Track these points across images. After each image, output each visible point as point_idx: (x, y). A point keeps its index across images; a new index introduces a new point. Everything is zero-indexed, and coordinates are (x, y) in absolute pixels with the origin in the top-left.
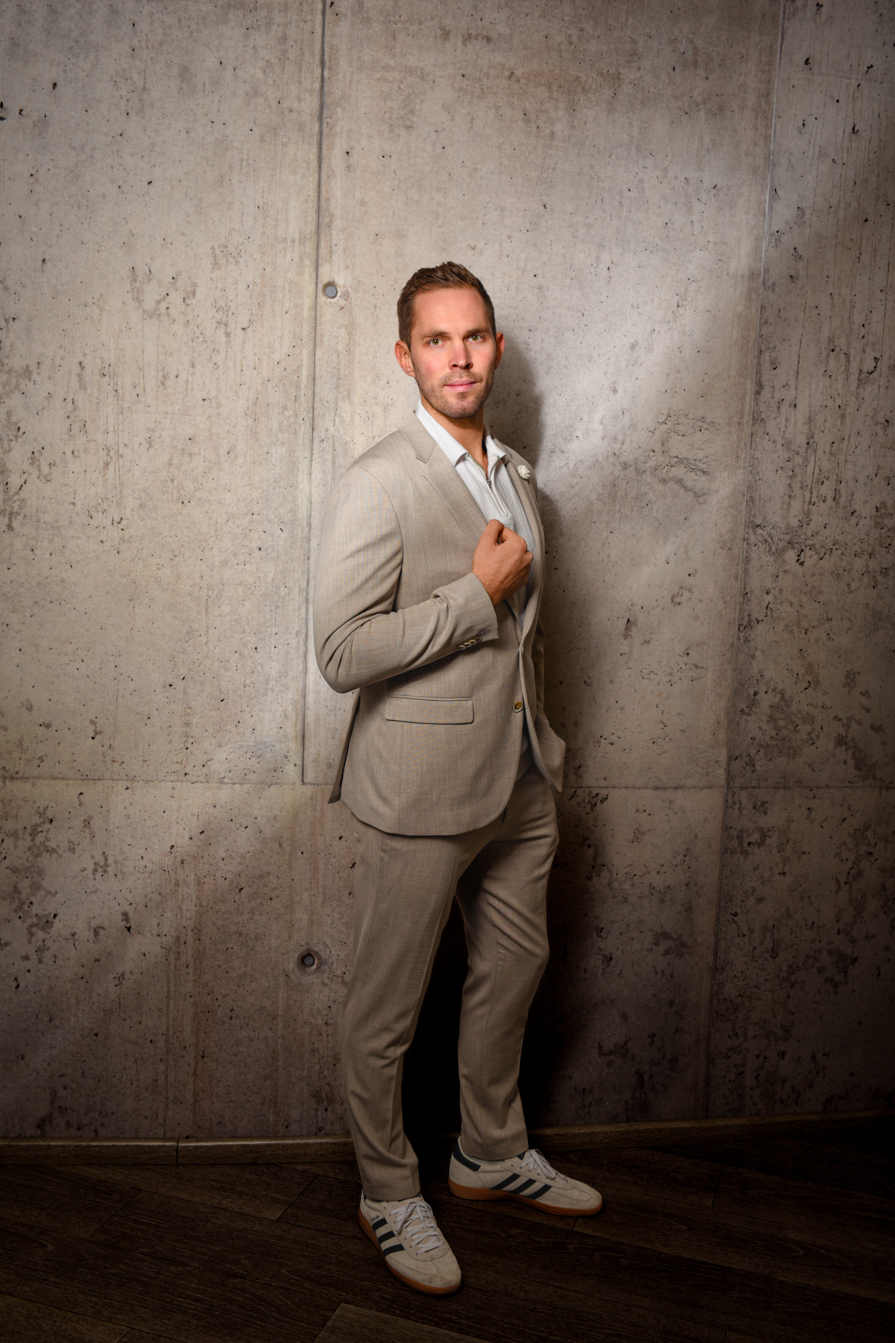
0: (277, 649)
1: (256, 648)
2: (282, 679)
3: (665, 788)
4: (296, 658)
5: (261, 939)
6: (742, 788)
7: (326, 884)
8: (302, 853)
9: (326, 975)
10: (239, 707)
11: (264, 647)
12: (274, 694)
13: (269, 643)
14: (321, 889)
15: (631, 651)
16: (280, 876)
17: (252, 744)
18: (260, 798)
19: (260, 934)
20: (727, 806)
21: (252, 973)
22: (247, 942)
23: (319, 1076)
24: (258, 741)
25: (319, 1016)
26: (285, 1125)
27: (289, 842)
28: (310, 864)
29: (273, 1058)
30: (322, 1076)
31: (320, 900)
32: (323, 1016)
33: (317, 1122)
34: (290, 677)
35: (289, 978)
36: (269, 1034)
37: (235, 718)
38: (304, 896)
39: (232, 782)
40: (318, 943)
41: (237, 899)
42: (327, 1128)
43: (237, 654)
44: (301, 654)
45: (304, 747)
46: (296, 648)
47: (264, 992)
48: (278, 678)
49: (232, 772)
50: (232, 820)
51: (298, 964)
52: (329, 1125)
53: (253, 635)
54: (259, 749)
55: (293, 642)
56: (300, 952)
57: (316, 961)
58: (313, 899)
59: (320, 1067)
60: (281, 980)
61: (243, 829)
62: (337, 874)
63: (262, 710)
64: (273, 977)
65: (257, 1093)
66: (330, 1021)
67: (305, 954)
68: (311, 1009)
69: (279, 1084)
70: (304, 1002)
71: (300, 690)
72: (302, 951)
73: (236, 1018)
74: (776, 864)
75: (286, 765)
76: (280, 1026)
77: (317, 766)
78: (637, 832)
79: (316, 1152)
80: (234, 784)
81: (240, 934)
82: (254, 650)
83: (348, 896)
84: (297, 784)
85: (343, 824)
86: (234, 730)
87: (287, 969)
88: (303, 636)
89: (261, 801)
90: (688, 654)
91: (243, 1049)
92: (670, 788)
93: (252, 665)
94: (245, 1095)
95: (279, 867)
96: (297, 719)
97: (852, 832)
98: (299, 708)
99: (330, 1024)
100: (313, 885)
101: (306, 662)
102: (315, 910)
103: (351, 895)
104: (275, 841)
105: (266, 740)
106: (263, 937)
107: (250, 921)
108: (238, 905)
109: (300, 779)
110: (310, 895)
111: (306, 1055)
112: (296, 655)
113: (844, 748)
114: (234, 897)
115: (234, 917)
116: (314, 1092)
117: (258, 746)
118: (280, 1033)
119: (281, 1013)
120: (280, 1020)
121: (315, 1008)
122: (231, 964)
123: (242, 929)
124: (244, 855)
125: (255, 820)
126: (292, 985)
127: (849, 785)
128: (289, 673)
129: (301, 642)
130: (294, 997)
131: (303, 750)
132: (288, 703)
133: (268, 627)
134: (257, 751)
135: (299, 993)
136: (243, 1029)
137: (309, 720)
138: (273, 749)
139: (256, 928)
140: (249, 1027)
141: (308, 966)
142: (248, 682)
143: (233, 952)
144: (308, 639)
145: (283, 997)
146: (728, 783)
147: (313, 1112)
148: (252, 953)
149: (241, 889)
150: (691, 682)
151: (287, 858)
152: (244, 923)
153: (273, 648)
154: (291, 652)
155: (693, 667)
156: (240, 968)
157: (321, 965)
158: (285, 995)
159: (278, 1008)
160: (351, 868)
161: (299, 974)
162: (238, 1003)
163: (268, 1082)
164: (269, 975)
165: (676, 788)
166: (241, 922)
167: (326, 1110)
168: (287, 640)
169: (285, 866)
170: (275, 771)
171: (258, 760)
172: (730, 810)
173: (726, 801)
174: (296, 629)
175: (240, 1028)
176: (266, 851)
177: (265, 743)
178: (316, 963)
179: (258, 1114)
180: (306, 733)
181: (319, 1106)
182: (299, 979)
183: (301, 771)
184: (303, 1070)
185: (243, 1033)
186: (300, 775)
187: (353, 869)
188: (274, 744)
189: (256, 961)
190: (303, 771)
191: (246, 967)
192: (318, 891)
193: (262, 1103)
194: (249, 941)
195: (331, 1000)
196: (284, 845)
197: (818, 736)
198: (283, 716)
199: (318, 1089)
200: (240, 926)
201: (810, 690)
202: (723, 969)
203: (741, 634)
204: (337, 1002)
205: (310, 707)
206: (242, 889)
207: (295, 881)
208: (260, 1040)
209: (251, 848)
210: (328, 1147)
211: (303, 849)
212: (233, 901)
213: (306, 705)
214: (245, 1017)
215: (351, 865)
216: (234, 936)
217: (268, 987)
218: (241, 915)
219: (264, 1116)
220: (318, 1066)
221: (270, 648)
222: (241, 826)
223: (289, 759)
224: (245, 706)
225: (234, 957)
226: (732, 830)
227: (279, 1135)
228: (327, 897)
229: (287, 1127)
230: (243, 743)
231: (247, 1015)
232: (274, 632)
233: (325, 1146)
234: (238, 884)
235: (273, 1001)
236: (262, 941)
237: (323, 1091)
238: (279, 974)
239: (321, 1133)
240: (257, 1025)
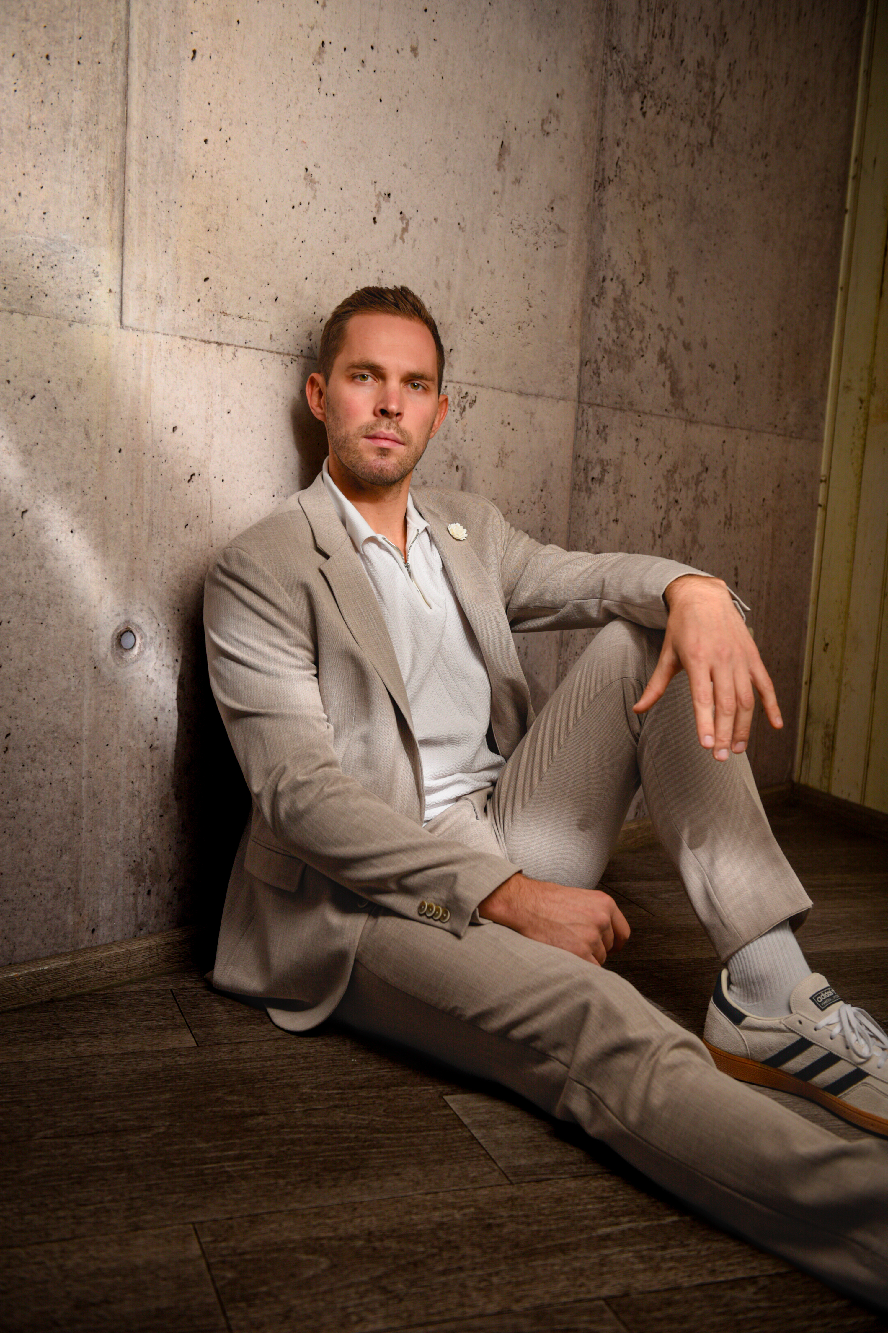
0: (81, 66)
1: (48, 57)
2: (90, 126)
3: (527, 395)
4: (111, 93)
5: (57, 604)
6: (590, 405)
7: (153, 508)
8: (120, 451)
9: (152, 664)
10: (20, 165)
11: (61, 58)
12: (78, 153)
13: (69, 52)
14: (146, 517)
15: (503, 190)
16: (87, 491)
17: (42, 241)
18: (55, 344)
19: (54, 594)
20: (579, 426)
21: (41, 666)
22: (33, 609)
23: (140, 837)
24: (52, 237)
25: (141, 736)
26: (91, 929)
27: (100, 430)
28: (132, 471)
29: (74, 814)
30: (143, 837)
31: (145, 534)
32: (147, 736)
33: (137, 915)
34: (102, 126)
35: (99, 671)
36: (69, 772)
37: (13, 185)
38: (122, 528)
39: (9, 308)
40: (141, 611)
41: (17, 531)
42: (150, 922)
43: (15, 59)
44: (119, 86)
45: (122, 260)
46: (111, 74)
47: (60, 699)
48: (83, 124)
49: (9, 288)
50: (9, 382)
51: (112, 646)
52: (153, 917)
53: (42, 29)
54: (54, 253)
55: (108, 61)
56: (115, 627)
57: (138, 641)
58: (135, 532)
59: (142, 823)
60: (88, 675)
61: (27, 400)
62: (169, 491)
63: (57, 179)
64: (76, 670)
65: (48, 880)
66: (156, 743)
67: (122, 629)
68: (130, 725)
69: (83, 859)
70: (120, 713)
71: (117, 154)
72: (118, 624)
73: (14, 749)
74: (612, 508)
75: (96, 288)
76: (86, 757)
77: (142, 298)
78: (501, 453)
79: (144, 962)
80: (12, 312)
81: (22, 595)
82: (44, 59)
83: (183, 529)
84: (113, 327)
85: (178, 405)
86: (12, 208)
87: (95, 656)
88: (122, 54)
89: (57, 349)
90: (552, 208)
91: (26, 804)
92: (531, 394)
93: (42, 89)
94: (29, 885)
95: (85, 473)
96: (113, 206)
97: (665, 473)
98: (115, 187)
99: (157, 748)
100: (135, 508)
101: (127, 104)
102: (137, 552)
103: (188, 527)
104: (79, 426)
105: (64, 237)
106: (59, 600)
107: (38, 571)
108: (19, 541)
109: (118, 318)
110: (132, 526)
111: (123, 803)
112: (111, 87)
113: (663, 365)
114: (12, 527)
115: (12, 564)
116: (133, 864)
117: (52, 247)
118: (84, 770)
119: (86, 733)
120: (84, 745)
121: (135, 722)
122: (7, 651)
123: (24, 585)
124: (29, 447)
125: (47, 385)
126: (103, 683)
127: (665, 414)
128: (101, 118)
129: (119, 64)
130: (106, 705)
131: (122, 266)
132: (99, 174)
133: (67, 20)
134: (50, 255)
135: (112, 697)
136: (26, 767)
137: (130, 212)
138: (75, 256)
139: (48, 584)
140: (37, 764)
141: (126, 650)
142: (34, 119)
143: (9, 629)
144: (130, 62)
145: (90, 705)
146: (579, 396)
147: (131, 899)
148: (41, 629)
149: (23, 512)
150: (553, 249)
151: (97, 458)
152: (28, 575)
153: (75, 64)
154: (104, 78)
155: (556, 228)
156: (21, 658)
157: (145, 648)
158: (93, 702)
159: (82, 725)
160: (189, 481)
161: (113, 664)
162: (18, 722)
163: (66, 858)
164: (69, 667)
165: (537, 396)
166: (24, 572)
167: (149, 893)
168: (98, 54)
169: (94, 472)
170: (79, 297)
171: (53, 273)
172: (579, 432)
173: (577, 420)
174: (112, 39)
175: (21, 767)
176: (65, 444)
177: (63, 242)
178: (138, 645)
179: (49, 916)
180: (126, 234)
181: (140, 888)
182: (114, 674)
183: (119, 304)
184: (118, 830)
185: (27, 775)
186: (117, 311)
187: (191, 482)
188: (77, 247)
189: (48, 643)
190: (122, 303)
191: (32, 655)
192: (142, 518)
193: (56, 897)
194: (37, 607)
195: (158, 708)
196: (93, 435)
197: (647, 347)
198: (92, 197)
199: (139, 860)
200: (23, 579)
201: (643, 285)
202: (567, 644)
203: (597, 194)
204: (167, 710)
205: (132, 190)
206: (25, 511)
207: (109, 499)
208: (54, 785)
209: (41, 436)
210: (159, 950)
211: (121, 443)
212: (10, 532)
213: (127, 185)
214: (29, 747)
215: (189, 478)
216: (11, 598)
217: (67, 690)
218: (24, 559)
219: (58, 918)
220: (140, 821)
221: (71, 63)
222: (24, 394)
223: (100, 278)
224: (30, 165)
225: (12, 638)
226: (580, 459)
227: (82, 947)
228: (155, 530)
229: (93, 931)
230: (27, 237)
231: (33, 742)
232: (77, 34)
233: (155, 950)
234: (20, 501)
235: (75, 714)
236: (57, 608)
237: (145, 861)
238: (84, 666)
239: (142, 932)
240: (49, 758)
